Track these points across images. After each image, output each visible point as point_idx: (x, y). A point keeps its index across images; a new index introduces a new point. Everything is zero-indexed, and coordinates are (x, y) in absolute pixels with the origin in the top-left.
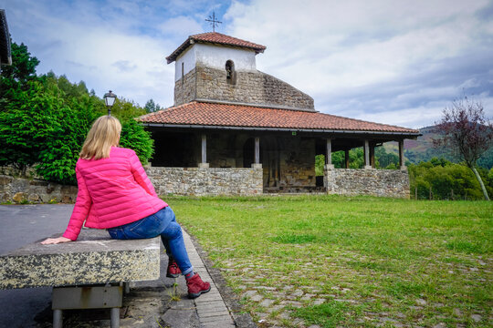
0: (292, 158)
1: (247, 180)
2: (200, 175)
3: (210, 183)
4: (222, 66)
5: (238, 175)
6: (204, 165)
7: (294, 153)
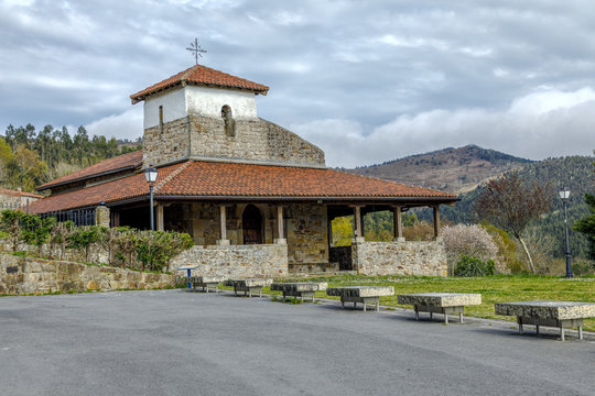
0: (301, 228)
1: (271, 258)
2: (222, 254)
3: (232, 263)
4: (217, 113)
5: (261, 253)
6: (225, 242)
7: (303, 222)
